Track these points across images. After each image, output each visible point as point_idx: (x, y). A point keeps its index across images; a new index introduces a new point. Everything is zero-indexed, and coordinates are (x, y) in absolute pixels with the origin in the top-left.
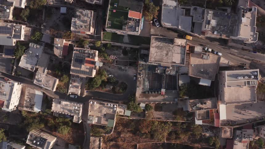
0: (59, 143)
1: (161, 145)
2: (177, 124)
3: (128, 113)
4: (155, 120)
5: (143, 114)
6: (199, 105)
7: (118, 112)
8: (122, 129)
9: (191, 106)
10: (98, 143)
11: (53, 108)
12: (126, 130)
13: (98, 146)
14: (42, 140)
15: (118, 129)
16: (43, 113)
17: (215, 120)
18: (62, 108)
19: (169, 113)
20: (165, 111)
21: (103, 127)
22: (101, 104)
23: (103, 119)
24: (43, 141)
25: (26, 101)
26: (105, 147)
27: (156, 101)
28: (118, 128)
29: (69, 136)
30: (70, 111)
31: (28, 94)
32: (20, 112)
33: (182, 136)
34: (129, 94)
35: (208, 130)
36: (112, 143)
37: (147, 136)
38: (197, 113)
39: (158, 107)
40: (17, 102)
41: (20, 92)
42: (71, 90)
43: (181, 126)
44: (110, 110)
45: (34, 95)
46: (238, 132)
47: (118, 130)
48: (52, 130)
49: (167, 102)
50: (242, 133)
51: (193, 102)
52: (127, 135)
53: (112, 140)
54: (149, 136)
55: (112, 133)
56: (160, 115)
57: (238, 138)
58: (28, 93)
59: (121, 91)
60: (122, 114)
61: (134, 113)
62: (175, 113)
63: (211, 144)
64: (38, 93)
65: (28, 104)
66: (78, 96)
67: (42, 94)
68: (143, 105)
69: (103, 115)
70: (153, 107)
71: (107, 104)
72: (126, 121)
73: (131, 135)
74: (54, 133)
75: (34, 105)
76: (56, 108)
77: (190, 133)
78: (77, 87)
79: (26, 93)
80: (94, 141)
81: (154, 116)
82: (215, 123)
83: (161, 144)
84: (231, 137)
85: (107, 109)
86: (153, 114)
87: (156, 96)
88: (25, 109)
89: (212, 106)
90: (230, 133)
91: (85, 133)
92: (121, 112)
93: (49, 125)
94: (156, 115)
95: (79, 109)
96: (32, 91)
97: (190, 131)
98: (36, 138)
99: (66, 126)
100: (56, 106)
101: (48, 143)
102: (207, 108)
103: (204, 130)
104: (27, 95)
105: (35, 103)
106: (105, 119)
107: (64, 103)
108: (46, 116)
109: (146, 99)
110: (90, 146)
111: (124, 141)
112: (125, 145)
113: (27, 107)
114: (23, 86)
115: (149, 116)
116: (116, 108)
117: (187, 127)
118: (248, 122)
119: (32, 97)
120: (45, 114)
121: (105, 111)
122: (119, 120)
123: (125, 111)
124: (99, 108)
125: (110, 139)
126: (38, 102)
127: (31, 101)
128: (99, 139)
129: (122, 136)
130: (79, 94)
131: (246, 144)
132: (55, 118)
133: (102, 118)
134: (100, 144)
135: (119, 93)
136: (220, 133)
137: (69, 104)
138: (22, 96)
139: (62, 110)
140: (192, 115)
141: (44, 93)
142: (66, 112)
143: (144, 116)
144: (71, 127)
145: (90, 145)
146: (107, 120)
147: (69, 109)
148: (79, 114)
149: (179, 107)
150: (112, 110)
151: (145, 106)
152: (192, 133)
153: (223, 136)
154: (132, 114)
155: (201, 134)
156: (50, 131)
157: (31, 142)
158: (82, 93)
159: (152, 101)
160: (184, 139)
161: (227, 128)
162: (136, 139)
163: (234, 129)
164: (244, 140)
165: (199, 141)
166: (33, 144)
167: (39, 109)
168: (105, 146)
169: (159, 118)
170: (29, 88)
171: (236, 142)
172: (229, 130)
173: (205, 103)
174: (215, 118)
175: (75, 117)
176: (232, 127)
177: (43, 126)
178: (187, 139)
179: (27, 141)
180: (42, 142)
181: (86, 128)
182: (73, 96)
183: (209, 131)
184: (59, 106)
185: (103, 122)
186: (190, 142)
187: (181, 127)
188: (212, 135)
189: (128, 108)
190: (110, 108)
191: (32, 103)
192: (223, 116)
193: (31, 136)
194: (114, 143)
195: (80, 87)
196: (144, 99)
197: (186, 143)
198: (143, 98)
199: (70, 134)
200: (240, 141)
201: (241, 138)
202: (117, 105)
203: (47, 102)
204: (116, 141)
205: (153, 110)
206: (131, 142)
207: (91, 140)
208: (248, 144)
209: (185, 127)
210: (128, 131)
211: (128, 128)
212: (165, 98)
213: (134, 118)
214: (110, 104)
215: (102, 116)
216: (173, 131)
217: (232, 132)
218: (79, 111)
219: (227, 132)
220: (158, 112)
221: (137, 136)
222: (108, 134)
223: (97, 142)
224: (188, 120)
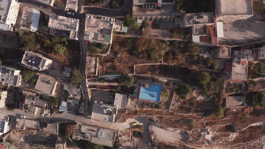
0: (54, 67)
1: (158, 68)
2: (175, 43)
3: (125, 29)
4: (151, 38)
5: (139, 31)
6: (195, 18)
7: (115, 29)
8: (119, 49)
9: (188, 20)
10: (94, 63)
11: (49, 23)
12: (122, 49)
13: (95, 66)
14: (37, 58)
15: (114, 48)
16: (40, 33)
17: (213, 38)
18: (59, 24)
19: (166, 31)
20: (162, 29)
21: (99, 45)
22: (98, 18)
23: (99, 35)
24: (39, 60)
25: (24, 20)
26: (101, 69)
27: (152, 16)
28: (114, 47)
29: (65, 58)
30: (67, 26)
31: (25, 13)
32: (17, 34)
33: (180, 57)
34: (126, 8)
35: (205, 51)
36: (109, 64)
37: (144, 56)
38: (194, 28)
39: (156, 25)
40: (14, 21)
41: (18, 11)
42: (68, 6)
43: (179, 45)
44: (107, 25)
45: (31, 14)
46: (236, 53)
47: (115, 50)
48: (48, 51)
49: (164, 17)
50: (240, 53)
51: (190, 16)
52: (123, 55)
53: (108, 61)
54: (146, 56)
55: (108, 53)
56: (157, 33)
57: (236, 58)
58: (25, 12)
59: (118, 5)
60: (118, 30)
61: (131, 31)
62: (172, 31)
63: (210, 65)
64: (36, 11)
65: (25, 23)
66: (75, 13)
67: (39, 13)
68: (140, 21)
69: (100, 30)
70: (150, 25)
71: (104, 18)
72: (123, 39)
73: (128, 55)
74: (50, 54)
75: (31, 23)
76: (52, 23)
77: (187, 54)
78: (74, 3)
79: (24, 12)
80: (90, 61)
81: (150, 34)
82: (213, 41)
83: (158, 66)
84: (229, 57)
85: (104, 23)
86: (150, 32)
87: (153, 11)
88: (22, 28)
89: (209, 20)
90: (228, 53)
91: (81, 53)
92: (117, 28)
93: (45, 45)
94: (154, 32)
95: (75, 24)
96: (29, 10)
97: (188, 51)
98: (31, 58)
99: (62, 45)
100: (53, 22)
101: (43, 61)
102: (204, 22)
103: (202, 51)
104: (25, 14)
105: (32, 21)
106: (102, 35)
107: (61, 17)
108: (43, 37)
109: (143, 14)
110: (86, 66)
111: (120, 62)
112: (122, 67)
113: (24, 26)
114: (21, 5)
115: (146, 33)
116: (113, 21)
117: (184, 46)
118: (246, 42)
119: (29, 16)
120: (42, 34)
121: (101, 26)
122: (116, 38)
123: (121, 27)
124: (96, 22)
125: (107, 60)
126: (35, 20)
127: (28, 20)
128: (95, 59)
129: (118, 56)
130: (76, 10)
131: (245, 66)
132: (50, 38)
133: (99, 34)
134: (96, 64)
135: (116, 8)
136: (218, 53)
137: (66, 19)
138: (19, 16)
139: (58, 25)
140: (189, 31)
141: (41, 12)
142: (63, 28)
143: (141, 34)
144: (67, 47)
145: (85, 65)
146: (103, 37)
147: (65, 24)
148: (75, 29)
149: (176, 23)
150: (108, 24)
151: (142, 23)
152: (189, 54)
153: (221, 55)
154: (129, 32)
155: (198, 55)
156: (46, 53)
157: (27, 62)
158: (79, 10)
159: (149, 15)
160: (181, 60)
161: (225, 48)
162: (133, 60)
163: (232, 48)
164: (242, 60)
165: (197, 63)
166: (28, 63)
167: (35, 28)
168: (101, 68)
169: (156, 36)
170: (27, 7)
171: (234, 64)
172: (227, 49)
173: (202, 17)
174: (212, 35)
175: (71, 32)
176: (230, 47)
177: (39, 46)
178: (185, 60)
179: (22, 61)
180: (37, 61)
181: (82, 49)
182: (70, 13)
183: (207, 52)
184: (56, 21)
185: (100, 39)
186: (187, 64)
187: (178, 47)
188: (210, 56)
189: (125, 25)
190: (106, 22)
191: (29, 21)
192: (221, 34)
193: (27, 56)
194: (110, 64)
195: (77, 3)
196: (141, 13)
197: (184, 64)
198: (139, 12)
199: (65, 56)
200: (239, 63)
201: (239, 58)
202: (113, 19)
203: (43, 20)
204: (112, 62)
205: (150, 28)
206: (127, 63)
207: (87, 60)
208: (247, 66)
209: (182, 46)
210: (125, 51)
211: (125, 47)
212: (162, 12)
213: (131, 36)
214: (107, 18)
215: (98, 33)
216: (170, 51)
217: (230, 52)
218: (76, 26)
219: (225, 51)
220: (155, 30)
221: (134, 57)
222: (104, 53)
223: (93, 61)
224: (184, 39)
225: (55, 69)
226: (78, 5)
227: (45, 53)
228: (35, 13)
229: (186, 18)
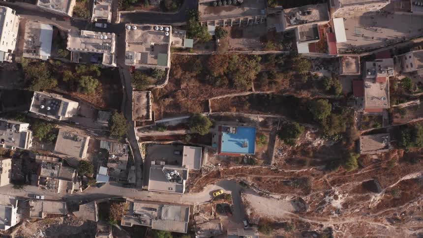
0: (83, 113)
1: (247, 100)
2: (270, 58)
3: (189, 43)
4: (232, 52)
5: (212, 43)
6: (299, 15)
7: (173, 43)
8: (182, 75)
9: (287, 19)
10: (145, 100)
11: (69, 43)
12: (188, 75)
13: (146, 106)
14: (54, 102)
15: (175, 75)
16: (55, 60)
17: (329, 44)
18: (84, 43)
19: (254, 40)
20: (248, 37)
21: (150, 72)
22: (144, 28)
23: (149, 56)
24: (57, 103)
25: (28, 42)
26: (157, 109)
27: (231, 17)
28: (175, 72)
29: (97, 97)
30: (96, 46)
31: (29, 31)
32: (19, 65)
33: (280, 79)
34: (188, 8)
35: (319, 66)
36: (168, 101)
37: (223, 83)
38: (299, 32)
39: (237, 31)
40: (12, 45)
41: (17, 29)
42: (96, 14)
43: (276, 61)
44: (159, 38)
45: (39, 31)
46: (369, 65)
47: (176, 77)
48: (70, 88)
49: (250, 18)
50: (374, 65)
51: (290, 12)
52: (190, 84)
53: (167, 96)
54: (226, 82)
55: (166, 82)
56: (240, 44)
57: (369, 73)
58: (30, 29)
59: (175, 6)
60: (179, 46)
61: (199, 45)
62: (264, 39)
63: (328, 88)
64: (46, 27)
65: (30, 47)
66: (108, 24)
67: (51, 29)
68: (211, 28)
69: (149, 47)
70: (229, 33)
71: (154, 28)
72: (187, 59)
73: (198, 85)
74: (74, 94)
75: (40, 47)
76: (74, 44)
77: (291, 73)
78: (105, 8)
79: (27, 30)
80: (139, 98)
81: (230, 47)
82: (330, 49)
83: (247, 98)
84: (358, 72)
85: (155, 36)
86: (229, 43)
87: (230, 10)
88: (25, 55)
89: (321, 16)
90: (356, 66)
91: (124, 87)
92: (177, 42)
93: (65, 80)
94: (235, 43)
95: (110, 42)
96: (35, 25)
97: (291, 69)
98: (44, 102)
99: (91, 77)
100: (74, 41)
101: (64, 104)
102: (312, 20)
103: (314, 66)
104: (28, 33)
105: (41, 43)
106: (153, 56)
107: (85, 33)
108: (60, 68)
109: (216, 15)
110: (133, 107)
111: (187, 96)
112: (189, 103)
113: (28, 51)
114: (21, 19)
115: (223, 45)
116: (169, 32)
117: (285, 62)
118: (382, 46)
119: (35, 35)
120: (58, 63)
121: (152, 41)
122: (176, 59)
123: (183, 40)
124: (142, 35)
125: (165, 94)
126: (46, 40)
127: (34, 42)
128: (146, 94)
129: (182, 86)
130: (109, 18)
131: (384, 85)
132: (72, 67)
133: (149, 54)
134: (148, 102)
135: (172, 10)
136: (340, 68)
137: (95, 34)
138: (21, 37)
139: (83, 46)
140: (290, 38)
141: (54, 27)
142: (91, 49)
143: (215, 47)
144: (99, 79)
145: (132, 105)
146: (156, 58)
147: (94, 43)
148: (110, 48)
149: (270, 26)
150: (162, 37)
151: (215, 30)
152: (294, 73)
153: (345, 71)
154: (196, 46)
155: (309, 74)
156: (68, 91)
157: (38, 109)
158: (114, 18)
159: (225, 17)
160: (283, 85)
161: (350, 58)
162: (206, 90)
163: (362, 58)
164: (379, 75)
165: (308, 86)
166: (41, 111)
167: (47, 53)
168: (157, 107)
169: (240, 49)
170: (30, 22)
171: (368, 83)
172: (353, 61)
173: (309, 13)
174: (328, 40)
175: (105, 55)
176: (359, 56)
177: (55, 82)
178: (288, 84)
179: (31, 108)
180: (55, 106)
181: (124, 79)
182: (99, 25)
183: (323, 68)
184: (78, 40)
185: (151, 62)
186: (293, 89)
187: (276, 63)
188: (328, 74)
189: (189, 35)
190: (159, 33)
191: (36, 44)
192: (341, 37)
193: (37, 99)
194: (171, 100)
195: (109, 8)
196: (212, 14)
197: (288, 91)
198: (210, 13)
199: (99, 93)
200: (374, 80)
201: (374, 73)
202: (169, 28)
203: (59, 40)
204: (174, 97)
205: (228, 38)
206: (198, 96)
207: (133, 97)
208: (387, 85)
209: (282, 62)
210: (192, 77)
211: (191, 72)
212: (245, 10)
213: (200, 53)
214: (159, 27)
215: (147, 52)
216: (263, 72)
217: (358, 64)
218: (110, 44)
219: (351, 64)
220: (236, 40)
221: (207, 86)
222: (160, 84)
223: (143, 99)
224: (285, 49)
225: (84, 117)
226: (112, 10)
227: (66, 92)
228: (44, 30)
229: (285, 16)
